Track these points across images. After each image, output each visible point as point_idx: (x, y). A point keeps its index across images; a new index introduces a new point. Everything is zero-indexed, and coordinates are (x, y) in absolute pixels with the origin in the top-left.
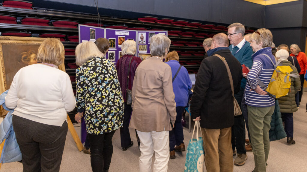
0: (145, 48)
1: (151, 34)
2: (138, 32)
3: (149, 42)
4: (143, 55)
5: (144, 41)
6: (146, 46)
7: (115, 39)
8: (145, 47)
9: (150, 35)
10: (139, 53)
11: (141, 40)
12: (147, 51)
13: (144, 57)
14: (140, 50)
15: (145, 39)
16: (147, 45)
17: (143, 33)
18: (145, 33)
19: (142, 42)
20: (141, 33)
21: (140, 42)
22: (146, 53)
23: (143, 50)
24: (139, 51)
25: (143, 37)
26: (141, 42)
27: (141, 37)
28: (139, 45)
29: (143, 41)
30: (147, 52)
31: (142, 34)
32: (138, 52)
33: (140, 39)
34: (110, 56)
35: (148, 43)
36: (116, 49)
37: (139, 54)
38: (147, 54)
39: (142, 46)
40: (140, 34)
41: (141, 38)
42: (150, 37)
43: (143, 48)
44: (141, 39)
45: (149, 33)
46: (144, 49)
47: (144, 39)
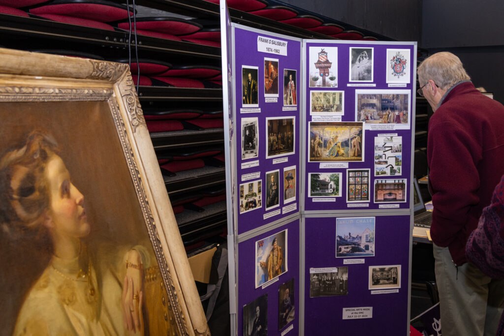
0: (337, 102)
1: (357, 53)
2: (308, 45)
3: (350, 80)
4: (328, 129)
5: (332, 79)
6: (341, 95)
7: (257, 68)
8: (334, 99)
9: (353, 55)
10: (313, 121)
11: (318, 75)
12: (342, 113)
13: (333, 136)
14: (315, 109)
15: (334, 71)
16: (343, 92)
17: (326, 49)
18: (336, 49)
19: (324, 81)
20: (319, 49)
21: (316, 79)
22: (340, 121)
23: (327, 109)
24: (311, 113)
25: (327, 62)
26: (319, 83)
27: (319, 62)
28: (311, 92)
29: (327, 79)
30: (343, 118)
31: (323, 52)
32: (309, 118)
33: (314, 72)
34: (246, 136)
35: (349, 85)
36: (259, 110)
37: (313, 124)
38: (346, 124)
39: (325, 94)
40: (315, 52)
41: (320, 68)
42: (353, 62)
43: (328, 101)
44: (318, 70)
45: (351, 48)
46: (333, 107)
47: (330, 70)
